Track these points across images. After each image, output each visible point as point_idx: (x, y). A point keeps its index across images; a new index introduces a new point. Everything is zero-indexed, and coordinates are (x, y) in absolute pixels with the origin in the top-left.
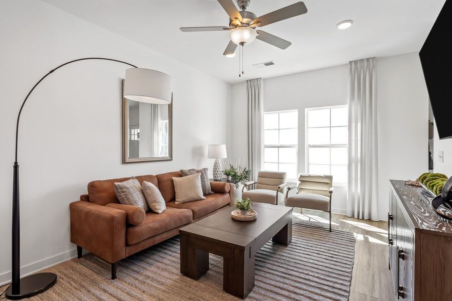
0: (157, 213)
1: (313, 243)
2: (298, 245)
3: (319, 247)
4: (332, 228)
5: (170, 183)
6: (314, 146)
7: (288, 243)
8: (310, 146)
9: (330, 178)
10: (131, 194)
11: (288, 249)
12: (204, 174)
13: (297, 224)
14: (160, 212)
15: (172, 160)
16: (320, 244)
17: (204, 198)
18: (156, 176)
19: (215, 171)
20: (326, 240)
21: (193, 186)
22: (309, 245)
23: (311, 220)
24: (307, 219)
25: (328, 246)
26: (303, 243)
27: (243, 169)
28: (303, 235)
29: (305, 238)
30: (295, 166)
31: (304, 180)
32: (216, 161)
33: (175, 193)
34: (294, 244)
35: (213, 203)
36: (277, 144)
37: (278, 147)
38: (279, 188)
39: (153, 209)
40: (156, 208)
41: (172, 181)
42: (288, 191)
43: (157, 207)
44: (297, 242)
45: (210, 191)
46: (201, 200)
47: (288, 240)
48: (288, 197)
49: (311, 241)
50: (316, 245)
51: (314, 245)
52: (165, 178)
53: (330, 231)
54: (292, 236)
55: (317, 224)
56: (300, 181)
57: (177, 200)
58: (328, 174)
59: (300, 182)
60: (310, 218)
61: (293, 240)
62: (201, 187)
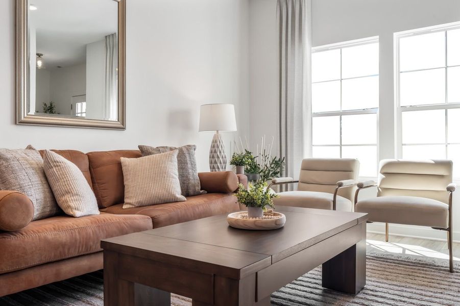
0: (72, 216)
1: (414, 291)
2: (379, 294)
3: (427, 298)
4: (454, 266)
5: (115, 168)
6: (413, 108)
7: (357, 289)
8: (405, 109)
9: (448, 165)
10: (13, 172)
11: (356, 300)
12: (187, 155)
13: (377, 258)
14: (78, 213)
15: (123, 129)
16: (432, 294)
17: (184, 198)
18: (88, 155)
19: (213, 157)
20: (442, 286)
21: (160, 174)
22: (405, 294)
23: (407, 252)
24: (399, 251)
25: (448, 297)
26: (390, 291)
27: (270, 160)
28: (390, 277)
29: (395, 283)
30: (374, 150)
31: (391, 171)
32: (215, 136)
33: (123, 186)
34: (371, 293)
35: (201, 208)
36: (337, 108)
37: (341, 114)
38: (340, 185)
39: (63, 206)
40: (69, 207)
41: (120, 165)
42: (358, 191)
43: (72, 204)
44: (378, 289)
45: (198, 188)
46: (176, 201)
47: (358, 284)
48: (359, 200)
49: (410, 287)
50: (421, 295)
51: (414, 296)
52: (105, 159)
53: (451, 270)
54: (367, 278)
55: (421, 259)
56: (385, 174)
57: (126, 200)
58: (442, 158)
59: (383, 176)
60: (404, 250)
61: (369, 284)
62: (177, 177)
